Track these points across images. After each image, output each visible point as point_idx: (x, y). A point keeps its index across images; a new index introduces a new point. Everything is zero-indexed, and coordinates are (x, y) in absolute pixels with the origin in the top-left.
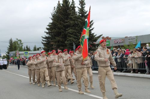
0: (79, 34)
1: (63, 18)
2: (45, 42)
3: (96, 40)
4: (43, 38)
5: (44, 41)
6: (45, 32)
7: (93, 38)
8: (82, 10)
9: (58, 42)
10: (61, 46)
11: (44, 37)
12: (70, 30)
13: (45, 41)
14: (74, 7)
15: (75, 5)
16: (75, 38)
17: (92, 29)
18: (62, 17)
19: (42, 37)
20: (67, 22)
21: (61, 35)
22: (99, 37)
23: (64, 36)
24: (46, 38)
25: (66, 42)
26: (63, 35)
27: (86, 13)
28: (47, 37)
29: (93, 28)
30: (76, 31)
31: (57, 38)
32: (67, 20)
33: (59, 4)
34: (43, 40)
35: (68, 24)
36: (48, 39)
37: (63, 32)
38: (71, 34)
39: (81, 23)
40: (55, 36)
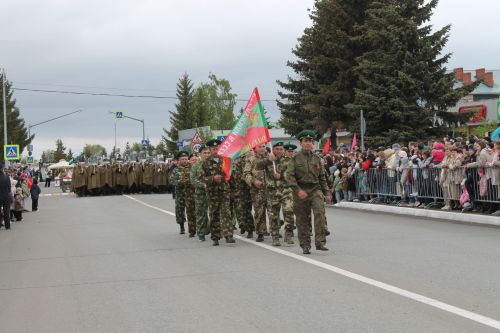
0: (392, 79)
1: (346, 14)
2: (291, 102)
3: (452, 101)
4: (283, 85)
5: (284, 96)
6: (289, 64)
7: (445, 93)
9: (328, 103)
10: (338, 120)
11: (287, 82)
13: (290, 97)
16: (378, 93)
17: (444, 60)
18: (343, 12)
19: (278, 82)
20: (359, 33)
21: (340, 78)
23: (347, 82)
24: (293, 85)
25: (349, 106)
26: (343, 78)
28: (294, 83)
29: (448, 56)
30: (382, 67)
31: (322, 88)
32: (361, 23)
34: (280, 94)
35: (360, 37)
36: (299, 91)
37: (345, 68)
38: (370, 77)
39: (402, 36)
40: (321, 80)
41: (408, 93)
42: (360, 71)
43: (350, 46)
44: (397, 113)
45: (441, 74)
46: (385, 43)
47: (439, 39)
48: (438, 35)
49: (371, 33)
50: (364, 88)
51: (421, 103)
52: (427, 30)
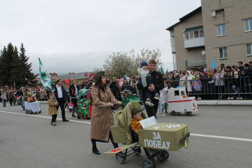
0: (20, 74)
3: (33, 79)
8: (23, 55)
9: (4, 80)
12: (13, 71)
14: (16, 52)
15: (18, 51)
16: (16, 77)
17: (31, 70)
18: (7, 60)
20: (11, 64)
21: (7, 74)
22: (36, 76)
25: (10, 80)
27: (25, 57)
30: (17, 71)
31: (2, 77)
32: (11, 62)
33: (5, 49)
37: (8, 72)
38: (14, 74)
39: (22, 65)
41: (23, 77)
42: (12, 72)
43: (9, 67)
44: (22, 81)
45: (30, 73)
46: (18, 66)
47: (30, 66)
48: (29, 65)
49: (14, 64)
50: (13, 76)
51: (26, 79)
52: (27, 64)
